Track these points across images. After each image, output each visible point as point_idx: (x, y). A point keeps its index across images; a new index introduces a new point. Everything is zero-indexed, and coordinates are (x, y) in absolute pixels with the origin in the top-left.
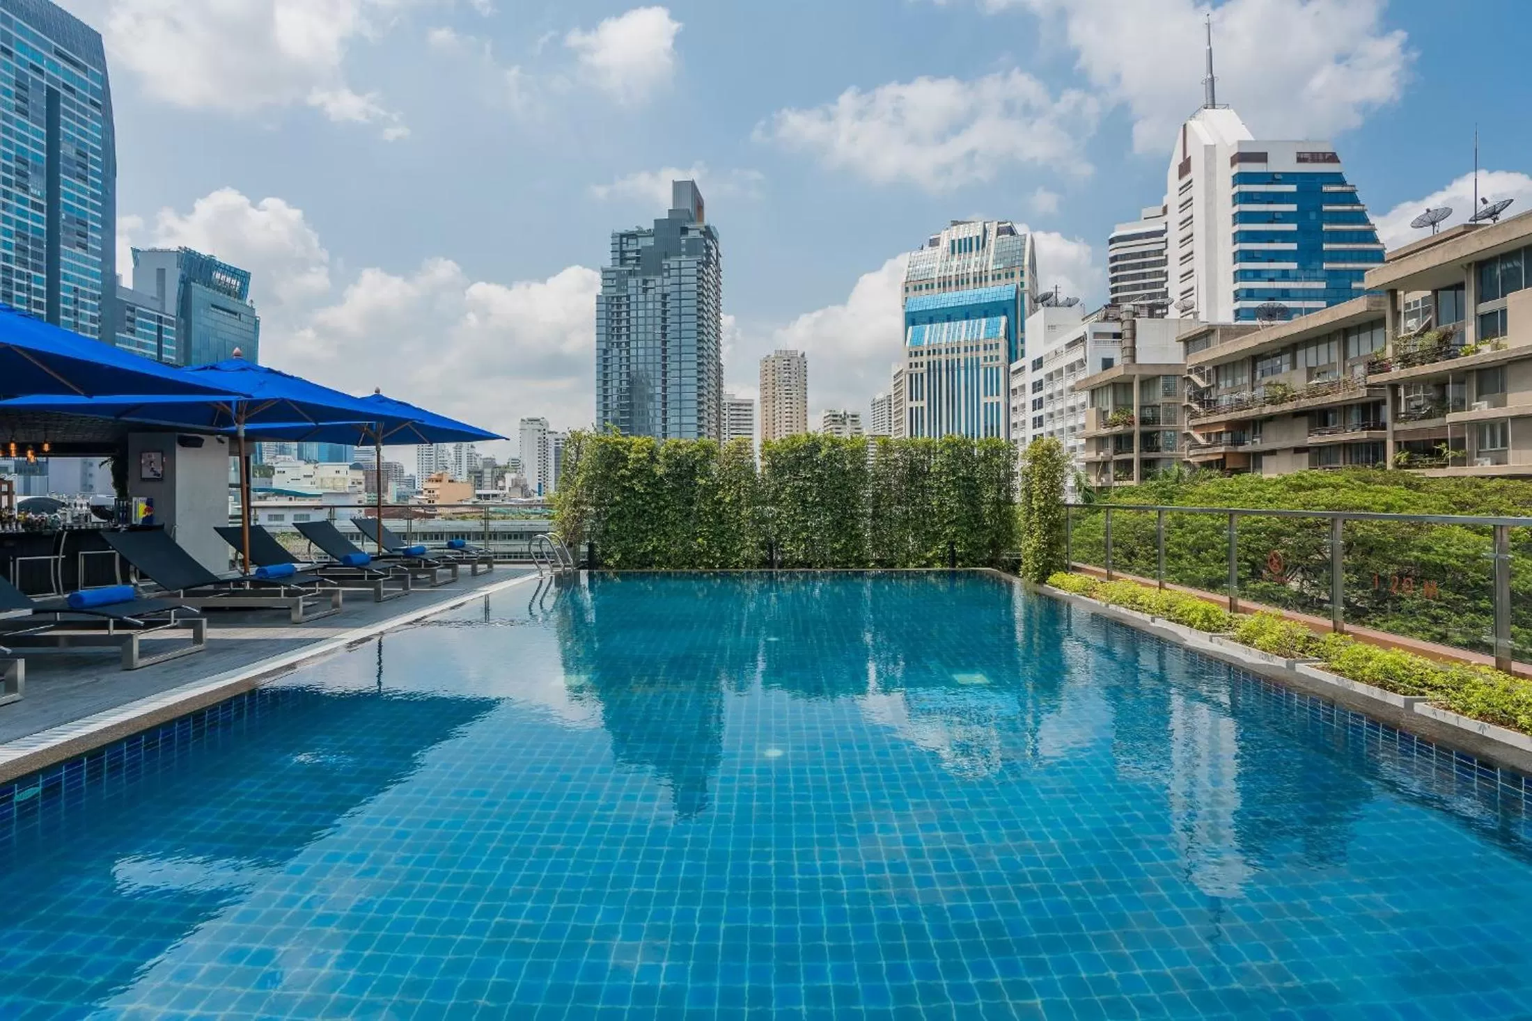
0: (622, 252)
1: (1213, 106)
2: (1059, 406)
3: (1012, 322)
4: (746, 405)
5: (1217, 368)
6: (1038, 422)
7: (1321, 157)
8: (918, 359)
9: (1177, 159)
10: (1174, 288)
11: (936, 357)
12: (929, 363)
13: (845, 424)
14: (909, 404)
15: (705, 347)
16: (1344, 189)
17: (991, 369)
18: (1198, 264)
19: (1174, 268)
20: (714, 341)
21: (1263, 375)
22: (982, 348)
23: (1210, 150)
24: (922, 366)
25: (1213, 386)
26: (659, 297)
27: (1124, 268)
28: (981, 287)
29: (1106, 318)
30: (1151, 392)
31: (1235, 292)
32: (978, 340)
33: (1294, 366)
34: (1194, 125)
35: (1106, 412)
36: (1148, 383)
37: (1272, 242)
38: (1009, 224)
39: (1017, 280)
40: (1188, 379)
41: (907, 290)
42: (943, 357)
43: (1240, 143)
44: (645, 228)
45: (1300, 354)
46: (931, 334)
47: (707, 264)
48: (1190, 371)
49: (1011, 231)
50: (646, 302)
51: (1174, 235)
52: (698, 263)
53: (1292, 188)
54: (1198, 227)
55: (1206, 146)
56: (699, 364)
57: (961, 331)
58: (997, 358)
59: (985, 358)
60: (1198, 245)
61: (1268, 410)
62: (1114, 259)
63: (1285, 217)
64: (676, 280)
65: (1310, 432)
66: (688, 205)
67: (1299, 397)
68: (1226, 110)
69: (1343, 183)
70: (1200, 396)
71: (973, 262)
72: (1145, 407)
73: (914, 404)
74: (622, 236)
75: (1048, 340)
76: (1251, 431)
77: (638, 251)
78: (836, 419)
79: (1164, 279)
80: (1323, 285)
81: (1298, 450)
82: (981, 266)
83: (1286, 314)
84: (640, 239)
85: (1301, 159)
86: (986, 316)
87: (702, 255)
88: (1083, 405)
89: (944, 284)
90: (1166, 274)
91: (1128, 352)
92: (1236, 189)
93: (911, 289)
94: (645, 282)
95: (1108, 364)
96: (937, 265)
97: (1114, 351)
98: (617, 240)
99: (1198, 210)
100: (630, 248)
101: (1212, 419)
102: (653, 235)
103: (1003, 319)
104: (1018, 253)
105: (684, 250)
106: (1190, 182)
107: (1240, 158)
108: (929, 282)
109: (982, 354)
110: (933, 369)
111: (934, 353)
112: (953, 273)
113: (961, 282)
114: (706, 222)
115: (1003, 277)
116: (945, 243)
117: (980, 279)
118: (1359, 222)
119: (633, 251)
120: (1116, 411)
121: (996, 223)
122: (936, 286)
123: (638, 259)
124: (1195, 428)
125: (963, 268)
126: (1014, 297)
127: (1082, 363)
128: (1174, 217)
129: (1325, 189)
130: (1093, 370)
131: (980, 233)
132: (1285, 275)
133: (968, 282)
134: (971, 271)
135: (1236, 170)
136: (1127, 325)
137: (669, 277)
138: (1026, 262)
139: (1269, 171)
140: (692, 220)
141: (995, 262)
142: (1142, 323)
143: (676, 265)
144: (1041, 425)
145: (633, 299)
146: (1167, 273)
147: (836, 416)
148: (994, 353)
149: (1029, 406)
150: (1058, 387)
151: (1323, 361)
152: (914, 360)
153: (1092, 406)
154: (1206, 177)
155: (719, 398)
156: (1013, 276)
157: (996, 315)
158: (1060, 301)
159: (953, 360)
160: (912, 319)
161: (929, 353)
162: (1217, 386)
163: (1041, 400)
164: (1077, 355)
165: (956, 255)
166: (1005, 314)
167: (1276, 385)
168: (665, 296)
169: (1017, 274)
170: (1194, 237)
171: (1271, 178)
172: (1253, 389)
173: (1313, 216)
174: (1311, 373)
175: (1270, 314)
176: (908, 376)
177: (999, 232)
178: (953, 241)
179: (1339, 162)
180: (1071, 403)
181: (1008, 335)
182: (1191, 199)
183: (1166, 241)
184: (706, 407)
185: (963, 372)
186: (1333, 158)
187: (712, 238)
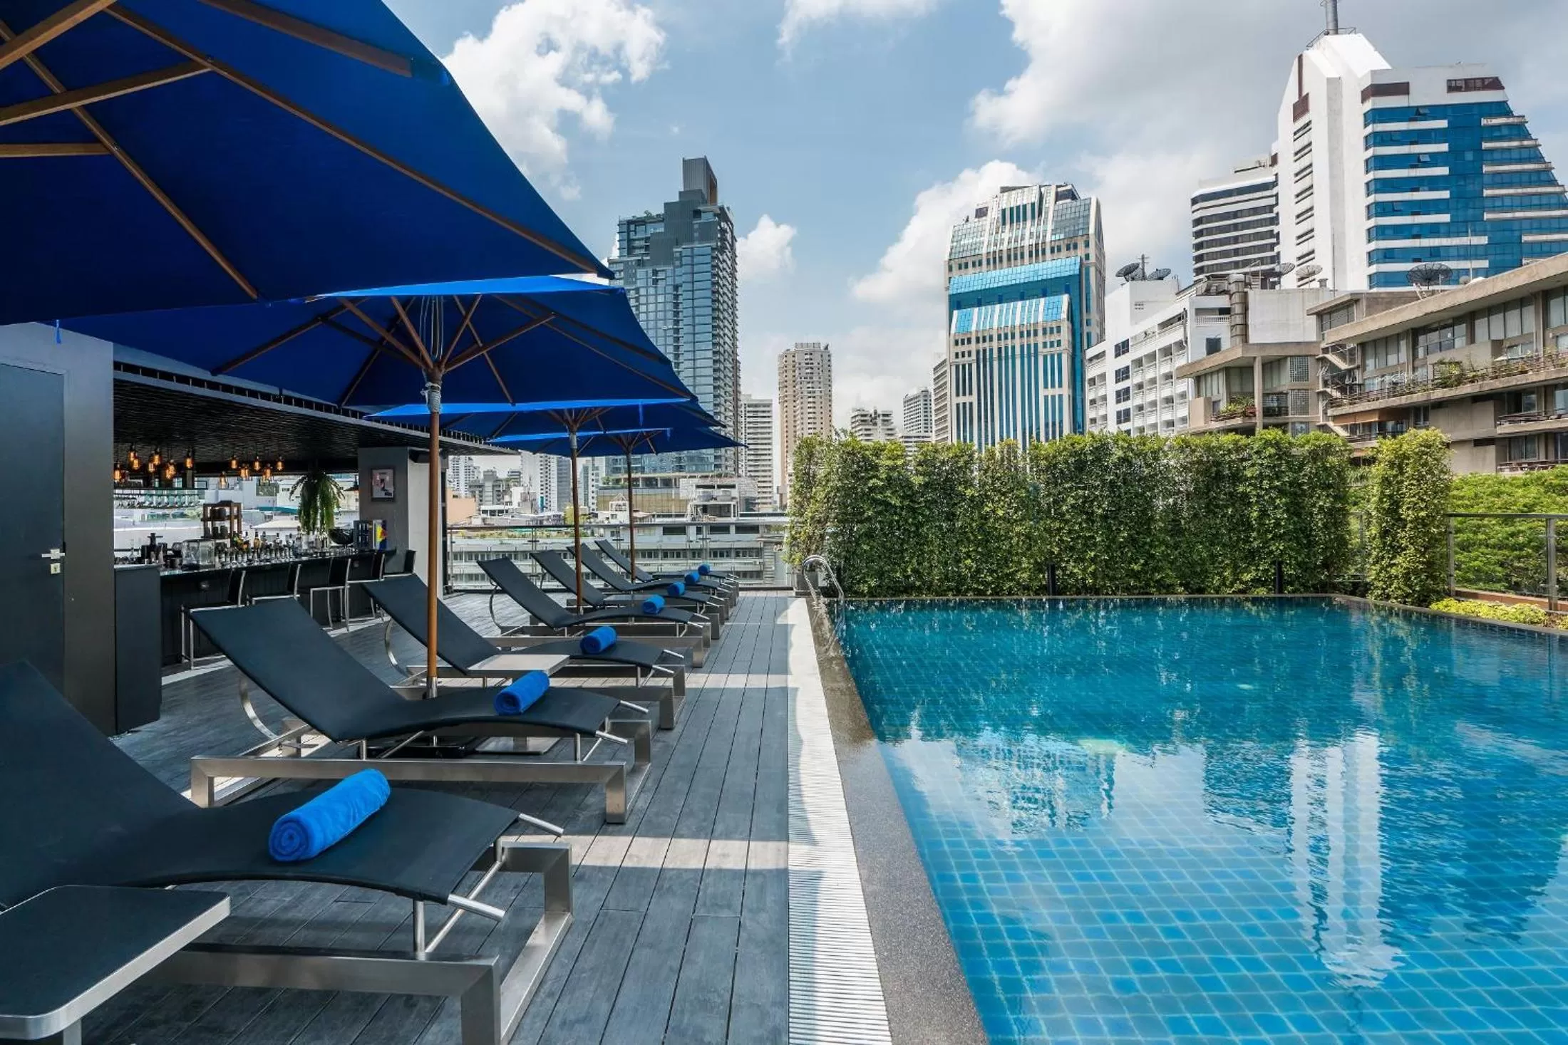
0: (630, 241)
1: (1337, 33)
2: (1151, 397)
3: (1077, 299)
4: (765, 406)
5: (1363, 345)
6: (1124, 416)
7: (1479, 84)
8: (965, 348)
9: (1291, 97)
10: (1288, 251)
11: (987, 345)
12: (978, 352)
13: (875, 424)
14: (956, 400)
15: (721, 342)
16: (1511, 120)
17: (1052, 356)
18: (1321, 222)
19: (1288, 228)
20: (730, 335)
21: (1427, 352)
22: (1040, 332)
23: (1334, 85)
24: (970, 355)
25: (1358, 367)
26: (670, 289)
27: (1210, 231)
28: (1037, 261)
29: (1208, 292)
30: (1275, 377)
31: (1369, 253)
32: (1036, 324)
33: (1472, 339)
34: (1311, 56)
35: (1216, 403)
36: (1272, 365)
37: (1416, 190)
38: (1069, 187)
39: (1081, 251)
40: (1323, 360)
41: (950, 269)
42: (995, 345)
43: (1374, 73)
44: (654, 214)
45: (1481, 324)
46: (979, 318)
47: (722, 250)
48: (1325, 350)
49: (1072, 195)
50: (656, 295)
51: (1288, 189)
52: (713, 249)
53: (1443, 124)
54: (1320, 177)
55: (1328, 80)
56: (715, 362)
57: (1018, 314)
58: (1059, 343)
59: (1045, 345)
60: (1320, 200)
61: (1439, 394)
62: (1198, 222)
63: (1435, 159)
64: (688, 269)
65: (1496, 420)
66: (701, 185)
67: (1483, 377)
68: (1353, 35)
69: (1508, 113)
70: (1340, 380)
71: (1028, 234)
72: (1268, 394)
73: (961, 400)
74: (629, 223)
75: (1135, 320)
76: (1412, 421)
77: (647, 239)
78: (866, 419)
79: (1274, 240)
80: (1484, 240)
81: (1479, 443)
82: (1038, 237)
83: (1450, 276)
84: (648, 225)
85: (1453, 87)
86: (1044, 295)
87: (717, 240)
88: (1183, 395)
89: (995, 260)
90: (1278, 235)
91: (1238, 330)
92: (1370, 129)
93: (955, 268)
94: (655, 273)
95: (1213, 346)
96: (986, 239)
97: (1221, 329)
98: (625, 228)
99: (1319, 157)
100: (638, 236)
101: (1359, 407)
102: (662, 221)
103: (1065, 298)
104: (1081, 220)
105: (696, 235)
106: (1308, 124)
107: (1375, 90)
108: (976, 259)
109: (1040, 339)
110: (983, 358)
111: (984, 341)
112: (1005, 247)
113: (1014, 256)
114: (719, 204)
115: (1064, 248)
116: (994, 214)
117: (1037, 252)
118: (1529, 160)
119: (642, 239)
120: (1231, 400)
121: (1054, 188)
122: (984, 262)
123: (647, 248)
124: (1335, 418)
125: (1016, 241)
126: (1077, 272)
127: (1181, 345)
128: (1287, 167)
129: (1484, 122)
130: (1196, 352)
131: (1035, 199)
132: (1434, 230)
133: (1022, 256)
134: (1026, 243)
135: (1369, 105)
136: (1236, 298)
137: (681, 266)
138: (1092, 231)
139: (1412, 104)
140: (705, 202)
141: (1054, 232)
142: (1255, 295)
143: (688, 252)
144: (1127, 420)
145: (643, 292)
146: (1278, 233)
147: (865, 415)
148: (1055, 338)
149: (1112, 398)
150: (1150, 375)
151: (1514, 332)
152: (960, 349)
153: (1198, 394)
154: (1329, 115)
155: (737, 400)
156: (1075, 247)
157: (1058, 293)
158: (1148, 272)
159: (1006, 348)
160: (958, 302)
161: (978, 340)
162: (1363, 367)
163: (1127, 390)
164: (1175, 335)
165: (1008, 226)
166: (1067, 291)
167: (1450, 363)
168: (676, 287)
169: (1081, 245)
170: (1315, 189)
171: (1417, 113)
172: (1414, 369)
173: (1469, 156)
174: (1498, 347)
175: (1429, 278)
176: (954, 368)
177: (1059, 197)
178: (1004, 211)
179: (1503, 88)
180: (1167, 392)
181: (1071, 317)
182: (1310, 144)
183: (1277, 195)
184: (722, 409)
185: (1018, 362)
186: (1495, 84)
187: (727, 220)
